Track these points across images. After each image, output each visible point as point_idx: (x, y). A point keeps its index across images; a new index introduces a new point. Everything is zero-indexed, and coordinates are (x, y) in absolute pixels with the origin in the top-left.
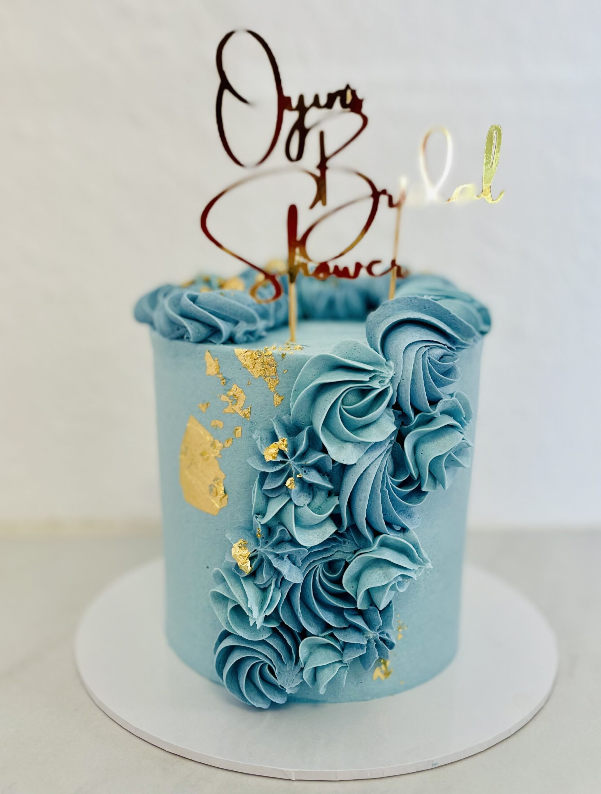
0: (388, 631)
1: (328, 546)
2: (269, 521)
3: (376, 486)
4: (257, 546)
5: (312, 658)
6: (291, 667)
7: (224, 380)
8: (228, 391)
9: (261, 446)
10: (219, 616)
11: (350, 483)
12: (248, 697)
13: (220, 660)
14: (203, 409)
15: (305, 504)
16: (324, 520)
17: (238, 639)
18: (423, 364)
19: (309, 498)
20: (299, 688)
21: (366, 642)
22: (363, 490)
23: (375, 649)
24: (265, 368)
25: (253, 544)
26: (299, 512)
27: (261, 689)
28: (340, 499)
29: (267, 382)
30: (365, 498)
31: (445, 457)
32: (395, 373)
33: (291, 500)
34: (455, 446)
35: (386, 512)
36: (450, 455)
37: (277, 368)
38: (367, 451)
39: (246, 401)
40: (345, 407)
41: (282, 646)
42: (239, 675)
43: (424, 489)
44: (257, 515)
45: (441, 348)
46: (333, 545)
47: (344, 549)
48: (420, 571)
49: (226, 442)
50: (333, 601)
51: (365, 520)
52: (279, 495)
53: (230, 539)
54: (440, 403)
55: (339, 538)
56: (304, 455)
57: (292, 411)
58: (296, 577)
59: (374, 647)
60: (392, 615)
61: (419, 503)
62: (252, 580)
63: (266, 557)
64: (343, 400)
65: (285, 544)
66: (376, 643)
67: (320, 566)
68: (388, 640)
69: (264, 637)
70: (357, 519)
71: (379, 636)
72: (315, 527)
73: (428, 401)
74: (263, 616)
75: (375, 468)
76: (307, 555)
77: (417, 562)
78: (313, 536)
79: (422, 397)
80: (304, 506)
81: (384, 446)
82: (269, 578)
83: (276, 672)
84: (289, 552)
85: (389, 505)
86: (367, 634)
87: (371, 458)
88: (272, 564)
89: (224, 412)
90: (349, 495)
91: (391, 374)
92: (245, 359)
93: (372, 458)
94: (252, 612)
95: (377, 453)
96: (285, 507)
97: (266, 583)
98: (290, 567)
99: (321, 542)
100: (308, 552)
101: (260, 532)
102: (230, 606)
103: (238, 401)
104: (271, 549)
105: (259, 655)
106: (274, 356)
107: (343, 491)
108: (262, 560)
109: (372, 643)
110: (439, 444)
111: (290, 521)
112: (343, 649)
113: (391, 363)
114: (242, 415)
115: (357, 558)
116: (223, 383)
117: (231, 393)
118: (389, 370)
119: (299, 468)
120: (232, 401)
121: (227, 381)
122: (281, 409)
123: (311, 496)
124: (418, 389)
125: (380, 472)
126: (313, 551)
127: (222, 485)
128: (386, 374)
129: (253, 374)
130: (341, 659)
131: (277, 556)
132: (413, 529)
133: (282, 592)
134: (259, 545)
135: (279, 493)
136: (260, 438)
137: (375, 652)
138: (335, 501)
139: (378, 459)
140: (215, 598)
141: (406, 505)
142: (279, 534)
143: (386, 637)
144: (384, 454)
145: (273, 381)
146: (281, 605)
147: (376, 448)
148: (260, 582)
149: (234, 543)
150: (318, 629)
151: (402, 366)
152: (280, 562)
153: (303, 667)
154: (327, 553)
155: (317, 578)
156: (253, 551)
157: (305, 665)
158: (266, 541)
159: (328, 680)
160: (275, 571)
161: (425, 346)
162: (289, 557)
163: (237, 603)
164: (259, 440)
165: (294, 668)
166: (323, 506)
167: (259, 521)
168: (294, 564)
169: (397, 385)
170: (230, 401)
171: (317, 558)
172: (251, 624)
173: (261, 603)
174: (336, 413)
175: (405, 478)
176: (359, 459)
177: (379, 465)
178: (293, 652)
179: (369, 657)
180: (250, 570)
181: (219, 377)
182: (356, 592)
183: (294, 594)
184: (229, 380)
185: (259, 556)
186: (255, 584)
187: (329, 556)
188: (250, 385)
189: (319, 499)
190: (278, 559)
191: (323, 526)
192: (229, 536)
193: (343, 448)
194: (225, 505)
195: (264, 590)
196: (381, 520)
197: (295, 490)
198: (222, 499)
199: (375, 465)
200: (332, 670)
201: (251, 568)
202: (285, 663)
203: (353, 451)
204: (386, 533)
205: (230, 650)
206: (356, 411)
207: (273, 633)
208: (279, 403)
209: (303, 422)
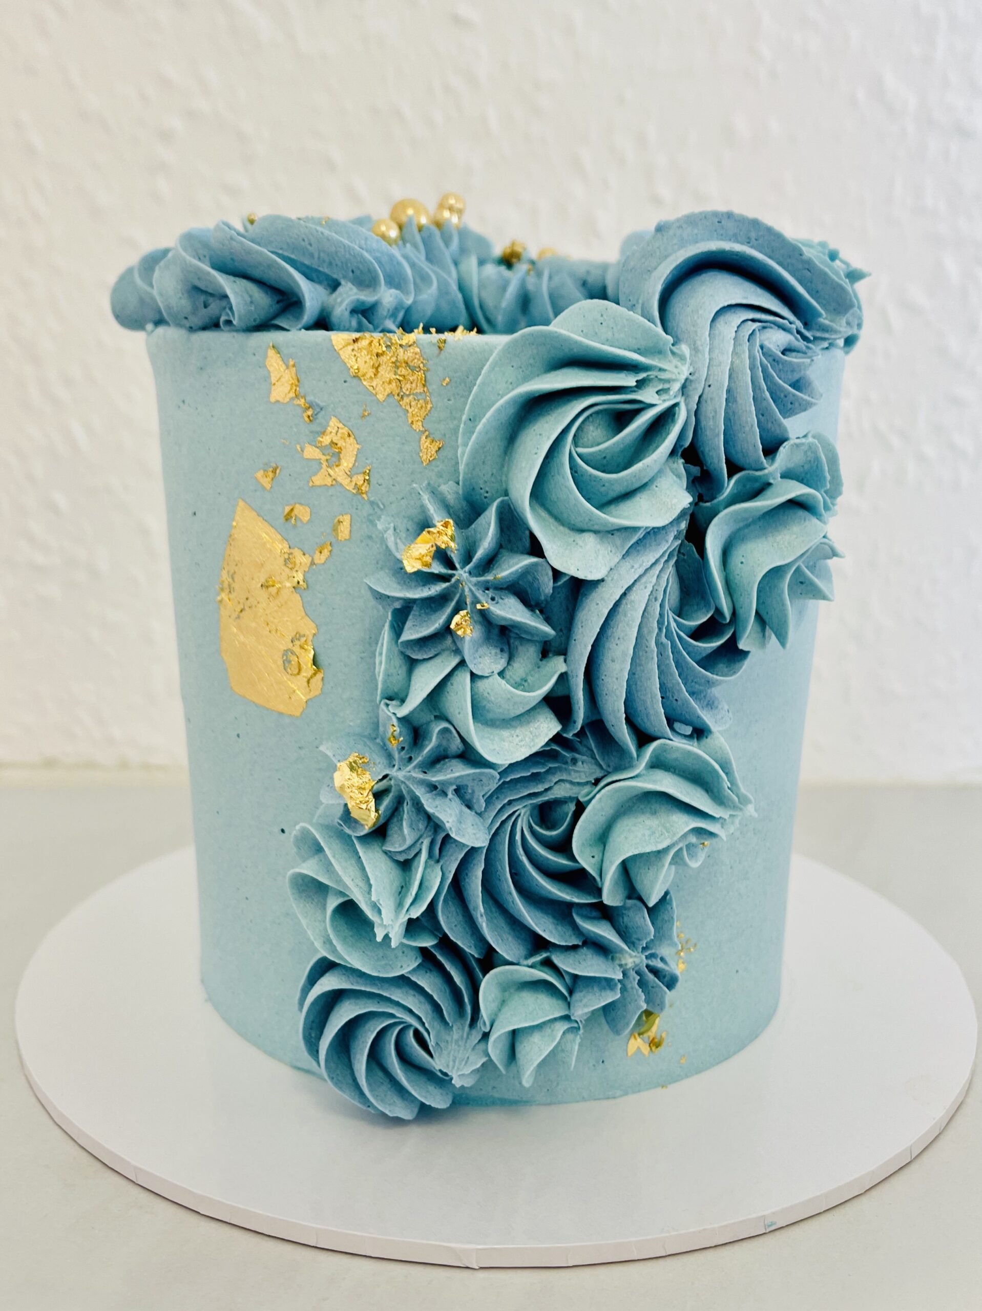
0: (664, 950)
1: (541, 768)
2: (415, 709)
3: (645, 630)
4: (389, 767)
5: (506, 1013)
6: (461, 1033)
7: (311, 409)
8: (319, 436)
9: (396, 544)
10: (307, 927)
11: (591, 622)
12: (373, 1096)
13: (313, 1022)
14: (266, 482)
15: (493, 672)
16: (533, 709)
17: (350, 976)
18: (752, 358)
19: (502, 658)
20: (478, 1076)
21: (622, 975)
22: (619, 638)
23: (637, 991)
24: (400, 375)
25: (379, 763)
26: (481, 690)
27: (401, 1079)
28: (567, 660)
29: (405, 409)
30: (624, 654)
31: (789, 572)
32: (691, 370)
33: (462, 663)
34: (811, 547)
35: (666, 692)
36: (798, 570)
37: (428, 374)
38: (627, 552)
39: (359, 455)
40: (580, 450)
41: (443, 988)
42: (353, 1051)
43: (742, 645)
44: (388, 702)
45: (784, 329)
46: (550, 768)
47: (574, 777)
48: (733, 823)
49: (318, 553)
50: (553, 887)
51: (623, 705)
52: (436, 653)
53: (330, 754)
54: (784, 447)
55: (563, 750)
56: (489, 563)
57: (462, 467)
58: (475, 834)
59: (637, 986)
60: (672, 918)
61: (731, 676)
62: (378, 845)
63: (411, 792)
64: (575, 435)
65: (449, 761)
66: (639, 978)
67: (523, 811)
68: (664, 969)
69: (404, 969)
70: (606, 704)
71: (645, 962)
72: (514, 723)
73: (760, 439)
74: (403, 919)
75: (645, 590)
76: (497, 788)
77: (727, 805)
78: (510, 742)
79: (747, 429)
80: (490, 676)
81: (664, 543)
82: (417, 837)
83: (431, 1044)
84: (458, 777)
85: (672, 675)
86: (620, 960)
87: (636, 566)
88: (422, 805)
89: (311, 484)
90: (589, 648)
91: (684, 372)
92: (355, 355)
93: (639, 568)
94: (379, 912)
95: (649, 557)
96: (449, 680)
97: (409, 848)
98: (461, 812)
99: (527, 755)
100: (499, 780)
101: (395, 733)
102: (333, 903)
103: (342, 456)
104: (421, 773)
105: (395, 1008)
106: (421, 347)
107: (575, 640)
108: (399, 801)
109: (631, 978)
110: (778, 543)
111: (462, 709)
112: (571, 992)
113: (684, 349)
114: (350, 488)
115: (603, 791)
116: (309, 417)
117: (326, 440)
118: (679, 364)
119: (481, 592)
120: (328, 457)
121: (316, 412)
122: (436, 470)
123: (506, 655)
124: (740, 411)
125: (653, 600)
126: (508, 779)
127: (310, 648)
128: (673, 373)
129: (374, 392)
130: (567, 1013)
131: (433, 787)
132: (719, 732)
133: (444, 869)
134: (394, 766)
135: (436, 649)
136: (392, 529)
137: (639, 996)
138: (558, 665)
139: (651, 572)
140: (299, 889)
141: (707, 676)
142: (437, 737)
143: (659, 964)
144: (663, 560)
145: (419, 406)
146: (442, 898)
147: (648, 546)
148: (397, 846)
149: (339, 761)
150: (519, 949)
151: (707, 356)
152: (439, 801)
153: (487, 1030)
154: (537, 784)
155: (518, 837)
156: (380, 777)
157: (492, 1026)
158: (408, 756)
159: (540, 1055)
160: (428, 823)
161: (753, 320)
162: (459, 791)
163: (348, 896)
164: (391, 531)
165: (469, 1034)
166: (530, 679)
167: (392, 711)
168: (469, 807)
169: (697, 399)
170: (324, 458)
171: (516, 794)
172: (379, 938)
173: (400, 893)
174: (562, 465)
175: (703, 618)
176: (611, 569)
177: (652, 585)
178: (466, 1000)
179: (625, 1006)
180: (375, 820)
181: (299, 405)
182: (599, 867)
183: (470, 874)
184: (321, 409)
185: (393, 789)
186: (386, 853)
187: (543, 790)
188: (368, 418)
189: (522, 661)
190: (436, 795)
191: (531, 721)
192: (327, 749)
193: (577, 544)
194: (318, 692)
195: (406, 865)
196: (655, 706)
197: (472, 637)
198: (311, 681)
199: (645, 583)
200: (549, 1036)
201: (377, 814)
202: (448, 1024)
203: (599, 550)
204: (666, 736)
205: (334, 998)
206: (605, 461)
207: (423, 961)
208: (431, 457)
209: (487, 492)
